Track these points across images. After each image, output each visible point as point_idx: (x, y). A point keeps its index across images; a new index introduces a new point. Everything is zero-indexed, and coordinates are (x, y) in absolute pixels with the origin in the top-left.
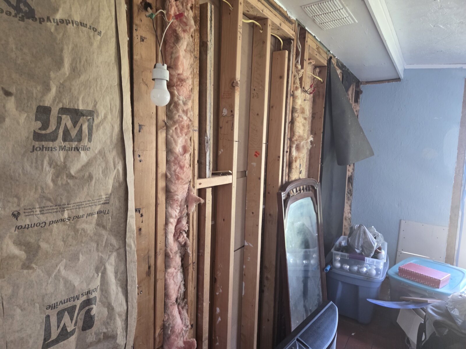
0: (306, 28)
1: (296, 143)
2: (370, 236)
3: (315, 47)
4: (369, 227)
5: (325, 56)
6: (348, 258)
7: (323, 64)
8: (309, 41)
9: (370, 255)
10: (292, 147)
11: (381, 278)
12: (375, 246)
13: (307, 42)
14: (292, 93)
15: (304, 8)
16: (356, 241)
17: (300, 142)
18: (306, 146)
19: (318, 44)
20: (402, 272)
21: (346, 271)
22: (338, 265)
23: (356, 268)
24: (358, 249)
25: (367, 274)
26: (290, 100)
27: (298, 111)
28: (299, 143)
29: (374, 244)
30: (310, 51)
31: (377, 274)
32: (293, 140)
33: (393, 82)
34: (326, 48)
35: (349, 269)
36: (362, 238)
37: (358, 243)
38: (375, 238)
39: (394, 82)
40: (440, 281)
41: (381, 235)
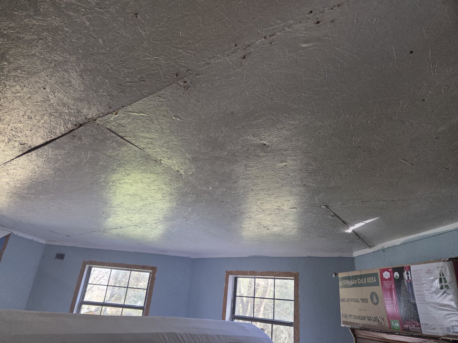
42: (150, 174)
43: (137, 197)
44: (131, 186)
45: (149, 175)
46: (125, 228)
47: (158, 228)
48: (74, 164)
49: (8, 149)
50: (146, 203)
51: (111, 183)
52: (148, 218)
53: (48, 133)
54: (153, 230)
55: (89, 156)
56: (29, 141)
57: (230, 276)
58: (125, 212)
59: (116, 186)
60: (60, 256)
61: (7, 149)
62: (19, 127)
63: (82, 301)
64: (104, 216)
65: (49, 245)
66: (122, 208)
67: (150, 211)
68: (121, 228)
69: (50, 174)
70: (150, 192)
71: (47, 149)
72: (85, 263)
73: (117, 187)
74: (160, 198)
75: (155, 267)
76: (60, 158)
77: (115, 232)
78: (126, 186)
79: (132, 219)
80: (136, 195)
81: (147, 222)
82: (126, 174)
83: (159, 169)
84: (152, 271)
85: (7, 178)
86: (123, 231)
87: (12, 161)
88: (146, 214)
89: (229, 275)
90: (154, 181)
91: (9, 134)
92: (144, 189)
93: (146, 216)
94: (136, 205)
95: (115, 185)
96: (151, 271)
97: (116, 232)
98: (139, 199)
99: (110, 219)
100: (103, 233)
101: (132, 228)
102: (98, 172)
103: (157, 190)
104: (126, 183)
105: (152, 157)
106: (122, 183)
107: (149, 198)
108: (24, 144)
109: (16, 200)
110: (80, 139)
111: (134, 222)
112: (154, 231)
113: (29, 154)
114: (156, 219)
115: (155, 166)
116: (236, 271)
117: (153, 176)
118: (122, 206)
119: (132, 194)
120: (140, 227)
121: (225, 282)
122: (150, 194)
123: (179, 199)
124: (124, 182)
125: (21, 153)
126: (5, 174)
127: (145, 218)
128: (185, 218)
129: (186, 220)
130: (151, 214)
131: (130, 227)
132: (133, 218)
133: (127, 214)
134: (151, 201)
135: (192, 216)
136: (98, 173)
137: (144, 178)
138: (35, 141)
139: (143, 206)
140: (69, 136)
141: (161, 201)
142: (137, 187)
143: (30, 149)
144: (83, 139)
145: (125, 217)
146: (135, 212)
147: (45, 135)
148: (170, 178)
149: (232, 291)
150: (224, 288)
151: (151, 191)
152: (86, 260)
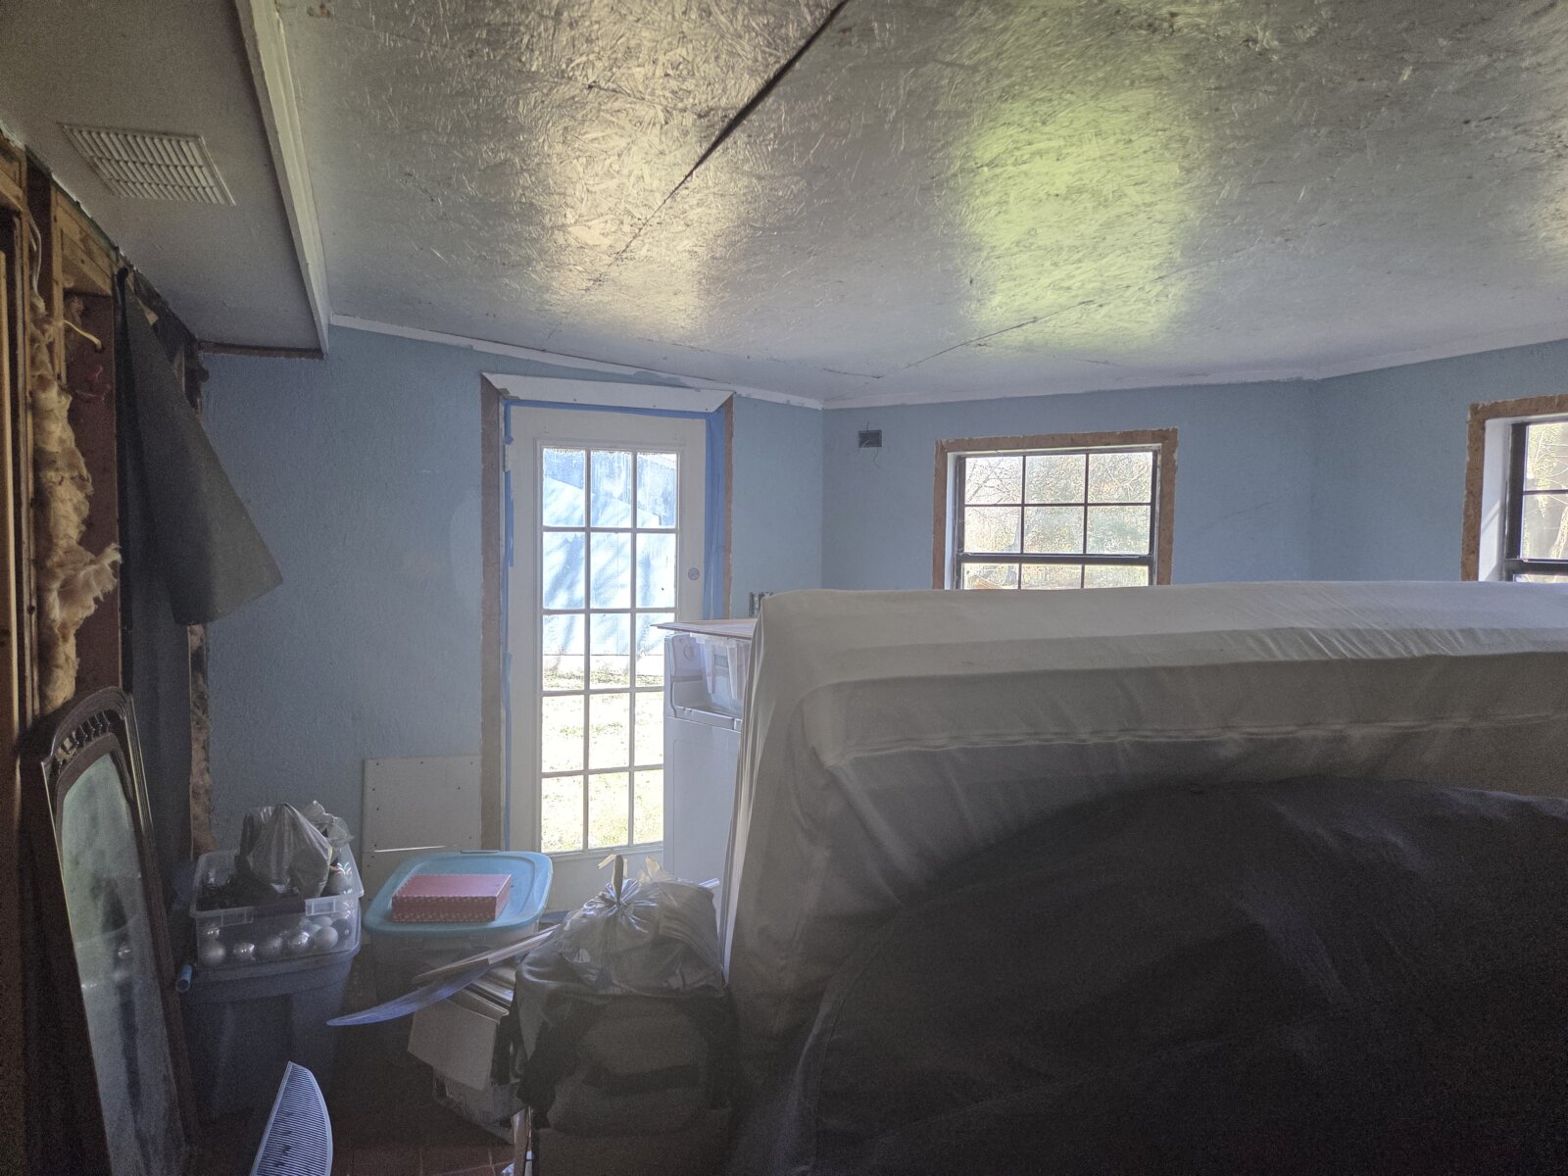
0: (55, 177)
1: (61, 575)
2: (312, 831)
3: (77, 238)
4: (305, 805)
5: (103, 262)
6: (249, 919)
7: (102, 290)
8: (62, 219)
9: (317, 890)
10: (49, 590)
11: (353, 945)
12: (329, 857)
13: (55, 220)
14: (29, 399)
15: (71, 130)
16: (273, 858)
17: (76, 570)
18: (98, 583)
19: (85, 224)
20: (404, 907)
21: (247, 963)
22: (218, 953)
23: (277, 943)
24: (279, 882)
25: (315, 947)
26: (27, 422)
27: (60, 463)
28: (73, 572)
29: (326, 851)
30: (67, 252)
31: (342, 937)
32: (49, 564)
33: (301, 356)
34: (106, 238)
35: (256, 953)
36: (289, 845)
37: (279, 862)
38: (325, 834)
39: (303, 359)
40: (495, 898)
41: (341, 819)
42: (1130, 93)
43: (1084, 196)
44: (1058, 160)
45: (1127, 97)
46: (1047, 319)
47: (1170, 296)
48: (859, 135)
49: (670, 144)
50: (1118, 210)
51: (986, 169)
52: (1130, 265)
53: (767, 50)
54: (1149, 308)
55: (905, 88)
56: (719, 100)
57: (1489, 423)
58: (1043, 265)
59: (1005, 175)
60: (871, 439)
61: (667, 145)
62: (681, 60)
63: (961, 554)
64: (974, 293)
65: (834, 410)
66: (1030, 251)
67: (1136, 240)
68: (1035, 320)
69: (795, 191)
70: (1130, 167)
71: (773, 107)
72: (943, 448)
73: (1010, 178)
74: (1172, 180)
75: (1167, 430)
76: (814, 126)
77: (1016, 337)
78: (1039, 165)
79: (1072, 282)
80: (1080, 191)
81: (1125, 284)
82: (1035, 121)
83: (1165, 59)
84: (1160, 444)
85: (687, 238)
86: (1042, 331)
87: (689, 179)
88: (1118, 252)
89: (1489, 418)
90: (1148, 114)
91: (661, 93)
92: (1108, 162)
93: (1122, 260)
94: (1082, 227)
95: (1001, 174)
96: (1157, 446)
97: (1022, 338)
98: (1090, 206)
99: (997, 300)
100: (979, 348)
101: (1074, 315)
102: (939, 141)
103: (1162, 152)
104: (1040, 153)
105: (1133, 17)
106: (1025, 158)
107: (1131, 191)
108: (707, 114)
109: (723, 297)
110: (867, 33)
111: (1080, 292)
112: (1154, 309)
113: (729, 141)
114: (1160, 264)
115: (1149, 50)
116: (1520, 402)
117: (1143, 96)
118: (1032, 244)
119: (1063, 191)
120: (1101, 306)
121: (1470, 448)
122: (1131, 172)
123: (1258, 162)
124: (1033, 154)
125: (706, 146)
126: (680, 228)
127: (1119, 268)
128: (1282, 233)
129: (1287, 240)
130: (1141, 248)
131: (1066, 312)
132: (1073, 277)
133: (1052, 268)
134: (1138, 199)
135: (1315, 220)
136: (939, 145)
137: (1106, 113)
138: (734, 94)
139: (1108, 225)
140: (832, 35)
141: (1181, 190)
142: (1080, 158)
143: (725, 124)
144: (876, 32)
145: (1045, 281)
146: (1081, 254)
147: (760, 58)
148: (1212, 82)
149: (1504, 478)
150: (1465, 471)
151: (1135, 162)
152: (944, 440)
